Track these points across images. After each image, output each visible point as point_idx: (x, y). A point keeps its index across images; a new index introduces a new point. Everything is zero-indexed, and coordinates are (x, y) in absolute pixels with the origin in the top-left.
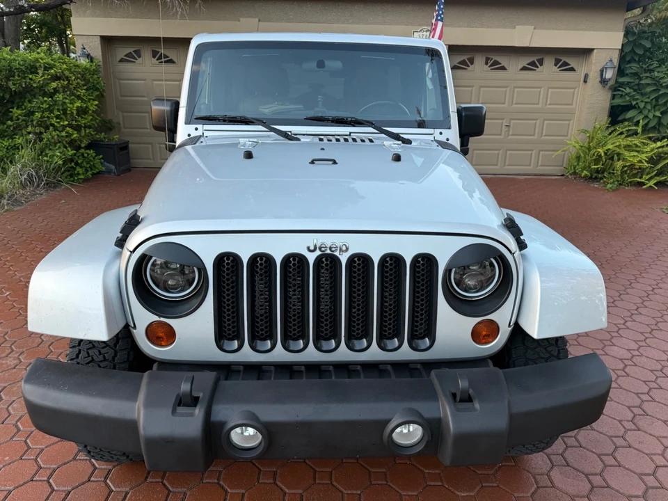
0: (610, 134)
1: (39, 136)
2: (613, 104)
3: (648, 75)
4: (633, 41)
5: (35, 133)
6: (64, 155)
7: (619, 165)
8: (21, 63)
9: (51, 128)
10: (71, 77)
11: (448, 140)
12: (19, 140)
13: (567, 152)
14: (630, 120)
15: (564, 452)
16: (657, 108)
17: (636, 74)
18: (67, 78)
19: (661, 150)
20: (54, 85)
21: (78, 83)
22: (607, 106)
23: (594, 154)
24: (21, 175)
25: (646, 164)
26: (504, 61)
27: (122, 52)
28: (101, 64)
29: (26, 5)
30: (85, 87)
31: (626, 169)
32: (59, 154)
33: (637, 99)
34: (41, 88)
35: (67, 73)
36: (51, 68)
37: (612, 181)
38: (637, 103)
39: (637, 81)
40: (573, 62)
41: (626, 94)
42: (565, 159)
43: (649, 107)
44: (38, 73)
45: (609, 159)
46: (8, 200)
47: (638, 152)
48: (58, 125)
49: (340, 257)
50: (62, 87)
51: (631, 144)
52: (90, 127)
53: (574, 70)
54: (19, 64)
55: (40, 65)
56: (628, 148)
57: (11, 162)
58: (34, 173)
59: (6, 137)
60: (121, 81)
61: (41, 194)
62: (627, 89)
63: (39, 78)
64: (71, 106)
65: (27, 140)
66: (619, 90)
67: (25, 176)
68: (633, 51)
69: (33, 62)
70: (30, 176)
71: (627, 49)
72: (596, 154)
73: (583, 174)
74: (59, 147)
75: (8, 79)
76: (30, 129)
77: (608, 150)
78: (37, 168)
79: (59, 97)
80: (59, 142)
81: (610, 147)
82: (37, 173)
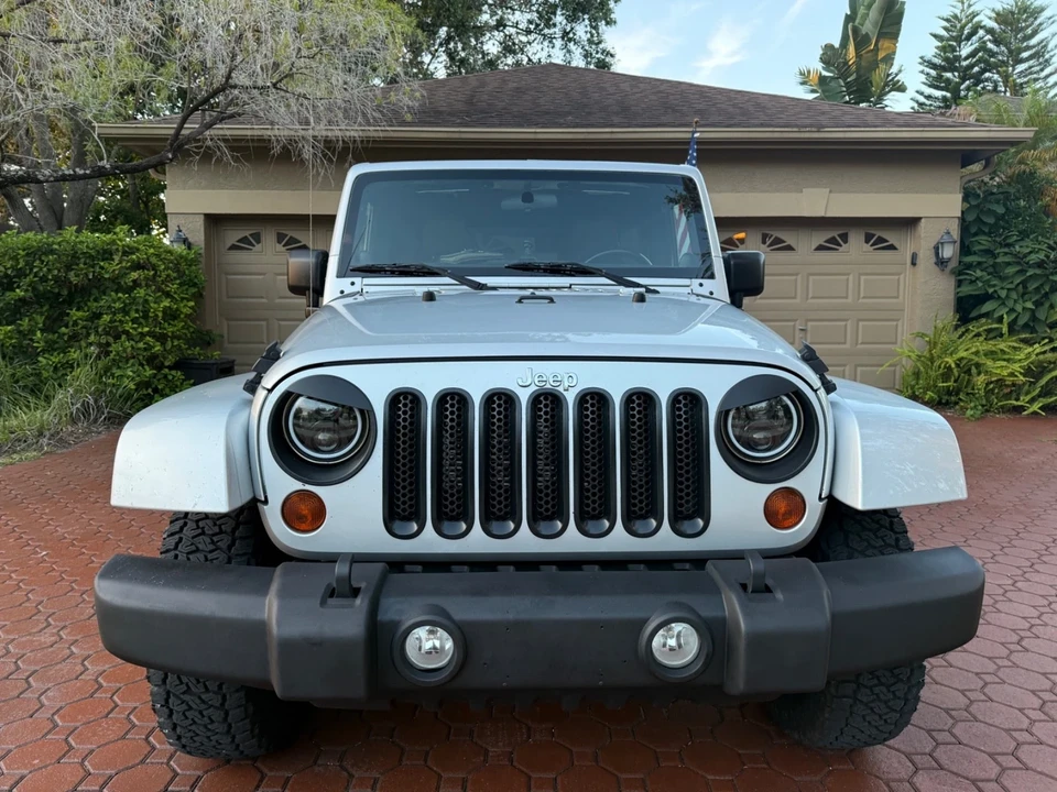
0: (960, 337)
1: (105, 350)
2: (960, 295)
3: (1006, 250)
4: (978, 206)
5: (99, 345)
6: (139, 376)
7: (980, 380)
8: (91, 245)
9: (124, 337)
10: (159, 266)
11: (711, 293)
12: (75, 355)
13: (898, 368)
14: (986, 315)
15: (933, 751)
16: (1026, 297)
17: (988, 252)
18: (154, 268)
19: (1041, 357)
20: (134, 275)
21: (168, 276)
22: (951, 298)
23: (940, 367)
24: (72, 404)
25: (1022, 378)
26: (789, 237)
27: (233, 236)
28: (202, 251)
29: (108, 166)
30: (178, 281)
31: (991, 386)
32: (131, 374)
33: (994, 286)
34: (115, 280)
35: (154, 260)
36: (133, 253)
37: (972, 405)
38: (995, 291)
39: (991, 262)
40: (892, 237)
41: (977, 279)
42: (897, 377)
43: (1014, 295)
44: (113, 260)
45: (965, 373)
46: (49, 439)
47: (1008, 360)
48: (134, 333)
49: (565, 393)
50: (146, 279)
51: (994, 349)
52: (179, 338)
53: (895, 248)
54: (87, 247)
55: (117, 249)
56: (991, 354)
57: (60, 386)
58: (92, 402)
59: (55, 350)
60: (229, 277)
61: (100, 433)
62: (978, 271)
63: (113, 267)
64: (156, 306)
65: (86, 356)
66: (967, 274)
67: (79, 405)
68: (978, 220)
69: (108, 244)
70: (86, 406)
71: (970, 218)
72: (942, 366)
73: (927, 397)
74: (133, 365)
75: (69, 268)
76: (92, 338)
77: (961, 359)
78: (98, 394)
79: (140, 293)
80: (134, 357)
81: (962, 354)
82: (96, 401)
